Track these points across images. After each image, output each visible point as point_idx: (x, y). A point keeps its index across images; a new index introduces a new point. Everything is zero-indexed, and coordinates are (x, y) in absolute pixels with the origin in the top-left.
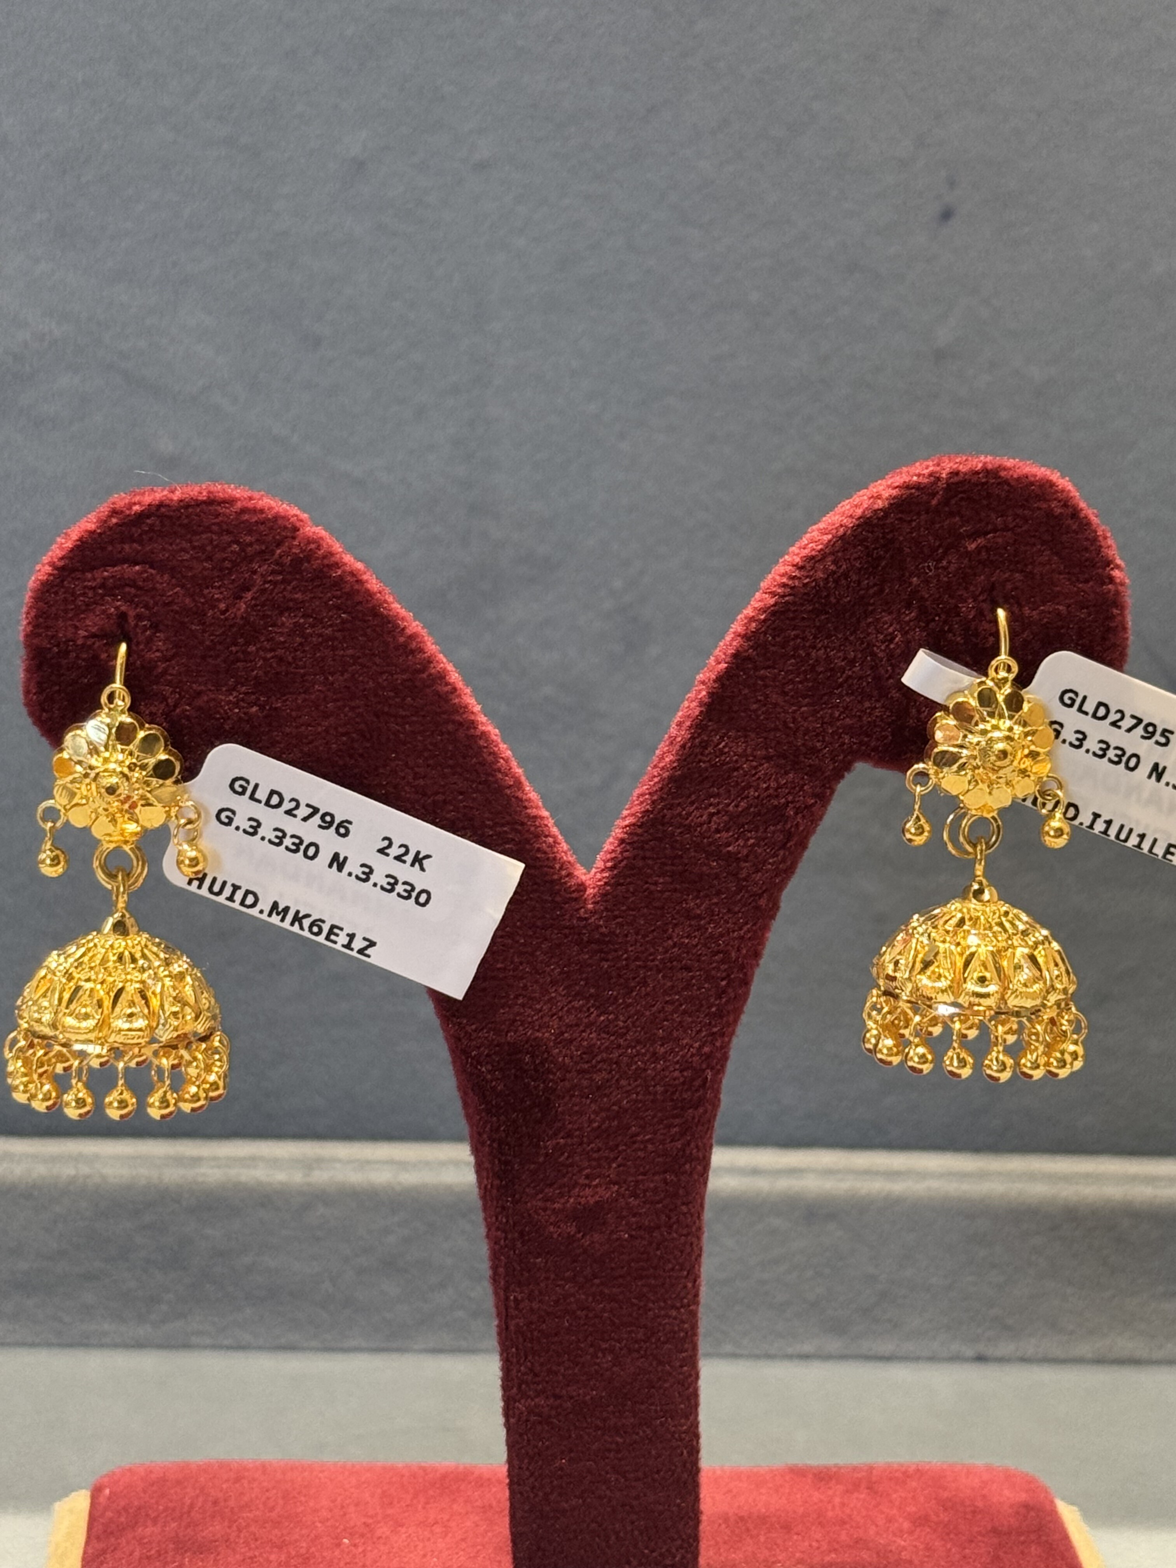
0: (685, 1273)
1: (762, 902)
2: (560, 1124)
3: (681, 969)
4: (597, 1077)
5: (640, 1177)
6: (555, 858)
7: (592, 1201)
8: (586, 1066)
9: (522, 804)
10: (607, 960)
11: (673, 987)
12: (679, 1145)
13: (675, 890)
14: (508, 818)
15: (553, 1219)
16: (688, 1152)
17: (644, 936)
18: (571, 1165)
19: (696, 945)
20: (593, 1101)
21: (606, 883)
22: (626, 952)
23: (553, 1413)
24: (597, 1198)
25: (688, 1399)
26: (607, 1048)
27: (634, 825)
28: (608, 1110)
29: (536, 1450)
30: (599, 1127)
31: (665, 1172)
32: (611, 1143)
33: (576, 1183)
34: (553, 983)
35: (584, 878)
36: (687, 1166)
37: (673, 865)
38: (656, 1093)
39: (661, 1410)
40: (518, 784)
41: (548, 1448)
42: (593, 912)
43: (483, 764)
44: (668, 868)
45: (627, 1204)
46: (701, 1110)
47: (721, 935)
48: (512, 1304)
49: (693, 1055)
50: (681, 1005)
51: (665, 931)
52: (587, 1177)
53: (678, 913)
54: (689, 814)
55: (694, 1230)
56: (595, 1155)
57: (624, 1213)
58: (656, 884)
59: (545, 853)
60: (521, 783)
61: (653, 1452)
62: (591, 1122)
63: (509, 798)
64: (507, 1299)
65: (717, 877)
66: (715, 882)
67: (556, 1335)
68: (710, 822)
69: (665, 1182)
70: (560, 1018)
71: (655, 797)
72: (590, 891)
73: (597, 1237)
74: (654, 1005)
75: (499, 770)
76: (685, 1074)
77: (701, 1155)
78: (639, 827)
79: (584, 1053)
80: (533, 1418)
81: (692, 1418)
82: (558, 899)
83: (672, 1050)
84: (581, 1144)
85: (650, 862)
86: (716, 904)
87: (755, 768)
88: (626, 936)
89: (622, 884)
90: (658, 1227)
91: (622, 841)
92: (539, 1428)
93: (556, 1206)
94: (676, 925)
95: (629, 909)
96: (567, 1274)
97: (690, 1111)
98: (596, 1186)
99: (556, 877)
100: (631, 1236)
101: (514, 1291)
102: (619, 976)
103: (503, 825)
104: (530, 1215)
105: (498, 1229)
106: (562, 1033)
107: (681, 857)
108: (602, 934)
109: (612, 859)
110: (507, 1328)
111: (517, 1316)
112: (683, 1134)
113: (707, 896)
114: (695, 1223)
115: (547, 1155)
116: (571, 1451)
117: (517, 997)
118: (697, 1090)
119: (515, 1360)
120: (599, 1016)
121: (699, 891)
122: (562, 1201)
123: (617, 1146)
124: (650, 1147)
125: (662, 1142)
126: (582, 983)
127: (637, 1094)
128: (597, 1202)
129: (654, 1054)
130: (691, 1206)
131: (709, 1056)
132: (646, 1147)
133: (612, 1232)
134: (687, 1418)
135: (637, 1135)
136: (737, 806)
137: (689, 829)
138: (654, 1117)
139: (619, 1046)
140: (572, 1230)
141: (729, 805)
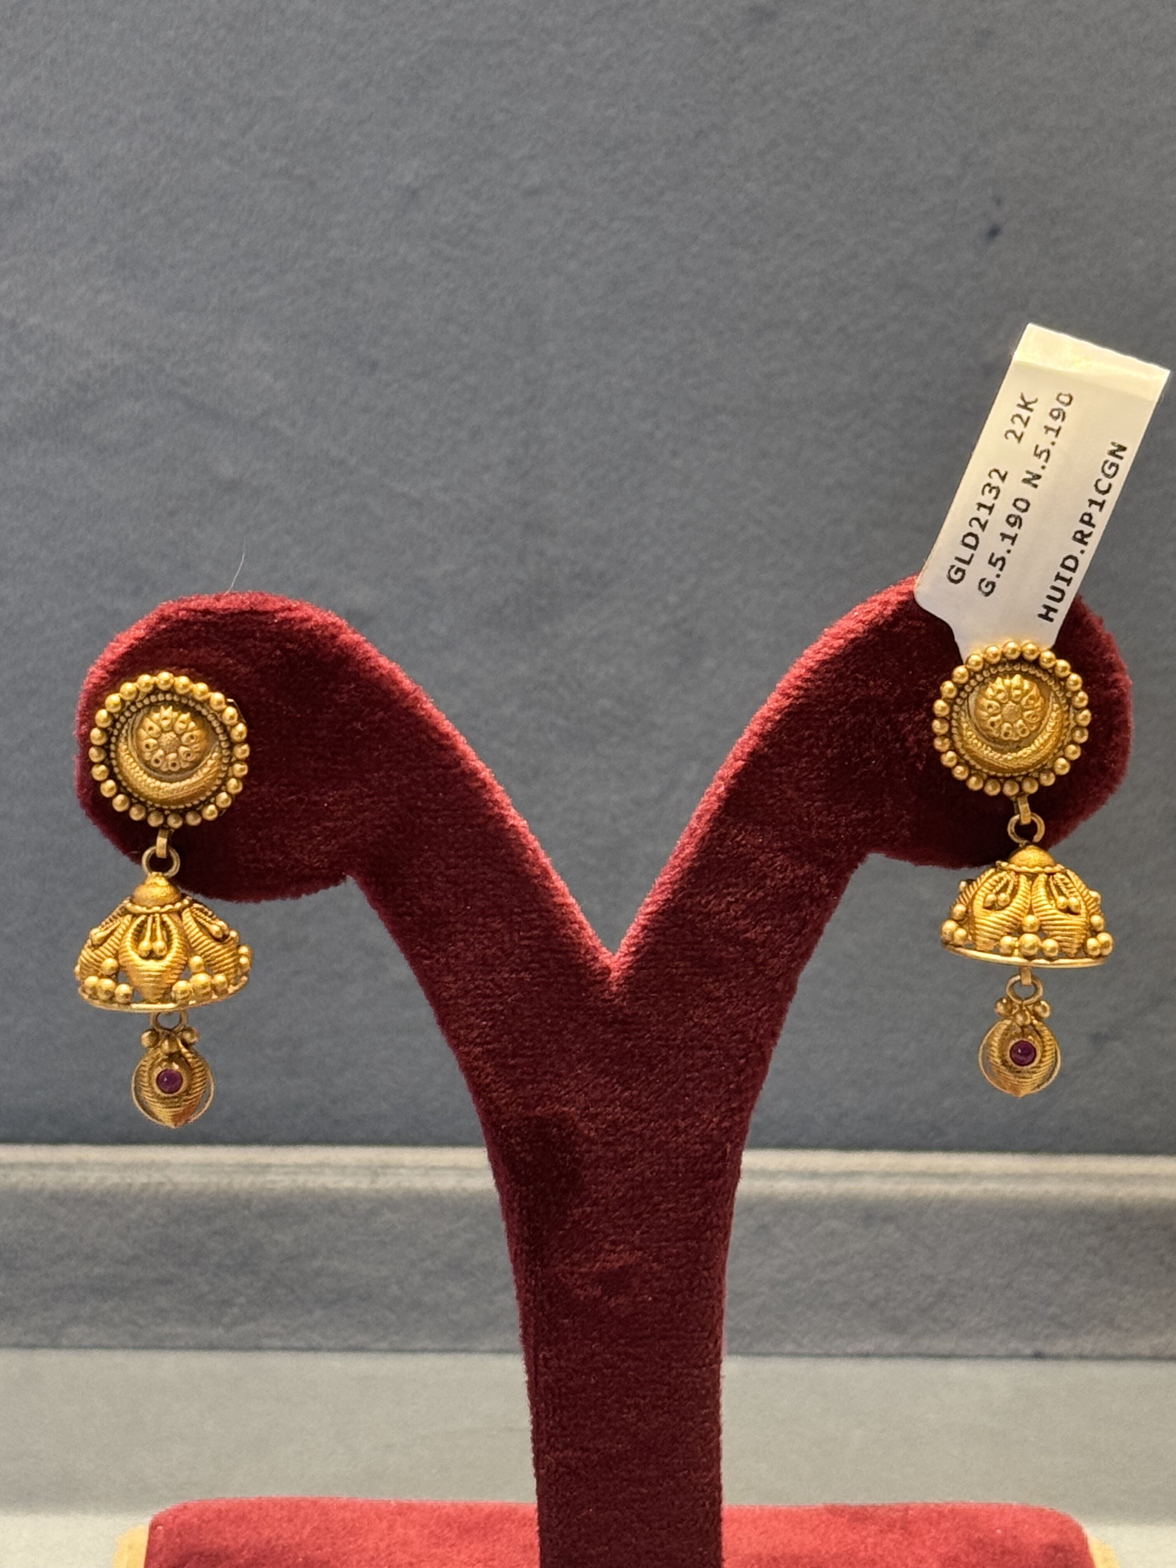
0: (707, 1334)
1: (779, 985)
2: (585, 1193)
3: (701, 1048)
4: (621, 1149)
5: (664, 1244)
6: (580, 944)
7: (617, 1265)
8: (611, 1139)
9: (550, 892)
10: (630, 1039)
11: (693, 1064)
12: (700, 1213)
13: (695, 974)
14: (535, 905)
15: (579, 1283)
16: (708, 1221)
17: (667, 1016)
18: (596, 1232)
19: (715, 1026)
20: (618, 1172)
21: (629, 968)
22: (649, 1031)
23: (581, 1464)
24: (621, 1263)
25: (710, 1452)
26: (631, 1121)
27: (656, 912)
28: (632, 1180)
29: (564, 1500)
30: (624, 1196)
31: (686, 1239)
32: (635, 1212)
33: (602, 1249)
34: (579, 1060)
35: (608, 961)
36: (708, 1233)
37: (693, 949)
38: (678, 1165)
39: (684, 1463)
40: (546, 874)
41: (575, 1498)
42: (617, 995)
43: (511, 855)
44: (688, 953)
45: (651, 1268)
46: (721, 1181)
47: (739, 1016)
48: (541, 1362)
49: (713, 1129)
50: (701, 1082)
51: (686, 1013)
52: (613, 1243)
53: (698, 995)
54: (708, 902)
55: (715, 1293)
56: (621, 1223)
57: (648, 1277)
58: (677, 967)
59: (571, 938)
60: (548, 873)
61: (677, 1503)
62: (616, 1191)
63: (536, 888)
64: (536, 1356)
65: (735, 961)
66: (734, 966)
67: (584, 1390)
68: (728, 910)
69: (687, 1247)
70: (586, 1094)
71: (676, 887)
72: (615, 974)
73: (622, 1300)
74: (674, 1083)
75: (527, 861)
76: (706, 1147)
77: (721, 1223)
78: (661, 914)
79: (608, 1126)
80: (561, 1469)
81: (714, 1471)
82: (584, 982)
83: (692, 1125)
84: (607, 1211)
85: (671, 947)
86: (734, 987)
87: (771, 859)
88: (649, 1016)
89: (644, 968)
90: (681, 1291)
91: (645, 927)
92: (568, 1478)
93: (582, 1270)
94: (697, 1007)
95: (651, 991)
96: (595, 1333)
97: (711, 1181)
98: (621, 1251)
99: (581, 961)
100: (655, 1299)
101: (542, 1349)
102: (642, 1055)
103: (530, 912)
104: (557, 1278)
105: (527, 1291)
106: (587, 1108)
107: (700, 943)
108: (626, 1015)
109: (634, 945)
110: (537, 1385)
111: (545, 1374)
112: (703, 1204)
113: (725, 979)
114: (715, 1287)
115: (574, 1222)
116: (597, 1500)
117: (545, 1073)
118: (716, 1163)
119: (544, 1415)
120: (622, 1092)
121: (718, 975)
122: (588, 1265)
123: (641, 1214)
124: (671, 1214)
125: (684, 1211)
126: (607, 1060)
127: (660, 1165)
128: (621, 1267)
129: (676, 1127)
130: (711, 1271)
131: (728, 1130)
132: (668, 1216)
133: (636, 1296)
134: (709, 1470)
135: (660, 1203)
136: (754, 895)
137: (708, 915)
138: (677, 1186)
139: (642, 1121)
140: (598, 1292)
141: (746, 894)
